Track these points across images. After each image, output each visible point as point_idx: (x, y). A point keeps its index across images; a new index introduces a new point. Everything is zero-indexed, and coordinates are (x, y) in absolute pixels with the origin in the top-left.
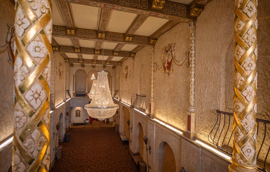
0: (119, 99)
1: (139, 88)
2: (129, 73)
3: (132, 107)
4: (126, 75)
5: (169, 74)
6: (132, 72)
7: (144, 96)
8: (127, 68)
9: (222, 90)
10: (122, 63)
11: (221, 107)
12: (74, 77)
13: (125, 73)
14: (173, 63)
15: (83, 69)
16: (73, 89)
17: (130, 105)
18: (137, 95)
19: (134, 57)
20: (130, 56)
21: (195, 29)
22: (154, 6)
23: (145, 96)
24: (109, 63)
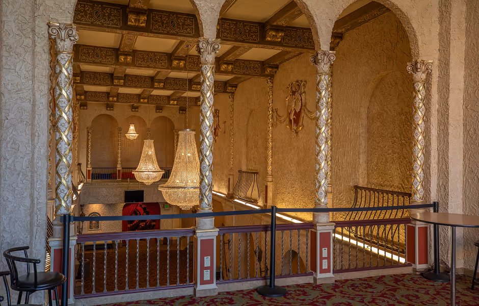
1: (244, 157)
3: (231, 196)
4: (215, 130)
7: (254, 173)
8: (216, 113)
11: (361, 181)
12: (88, 132)
15: (107, 112)
16: (87, 160)
17: (226, 193)
18: (240, 171)
19: (234, 93)
20: (225, 92)
22: (268, 39)
23: (257, 173)
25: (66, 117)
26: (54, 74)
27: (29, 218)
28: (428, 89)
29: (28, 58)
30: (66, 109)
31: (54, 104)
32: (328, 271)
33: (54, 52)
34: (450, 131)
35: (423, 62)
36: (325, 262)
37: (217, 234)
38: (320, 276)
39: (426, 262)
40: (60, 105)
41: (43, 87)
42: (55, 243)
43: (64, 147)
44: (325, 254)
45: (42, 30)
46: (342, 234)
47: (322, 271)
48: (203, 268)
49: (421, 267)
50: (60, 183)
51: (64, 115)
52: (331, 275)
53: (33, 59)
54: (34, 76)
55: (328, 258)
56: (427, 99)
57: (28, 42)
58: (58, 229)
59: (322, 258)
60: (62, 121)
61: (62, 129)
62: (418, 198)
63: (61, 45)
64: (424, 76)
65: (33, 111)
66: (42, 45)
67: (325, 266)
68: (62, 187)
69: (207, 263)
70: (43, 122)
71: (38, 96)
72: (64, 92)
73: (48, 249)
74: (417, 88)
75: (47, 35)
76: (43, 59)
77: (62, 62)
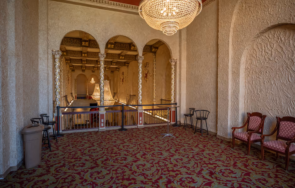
0: (117, 100)
1: (132, 89)
2: (125, 78)
3: (127, 105)
4: (123, 79)
5: (146, 81)
6: (127, 77)
8: (123, 74)
9: (164, 90)
10: (119, 69)
11: (163, 97)
12: (75, 81)
13: (122, 78)
14: (148, 75)
15: (83, 73)
16: (75, 92)
17: (126, 103)
18: (130, 95)
19: (128, 66)
20: (125, 65)
21: (155, 58)
22: (132, 49)
23: (135, 96)
24: (108, 69)
25: (58, 78)
26: (54, 65)
27: (47, 107)
28: (175, 68)
29: (46, 61)
30: (58, 75)
31: (54, 74)
32: (142, 124)
33: (54, 59)
34: (182, 80)
35: (173, 59)
36: (141, 121)
37: (105, 112)
38: (139, 125)
39: (175, 122)
40: (56, 74)
41: (51, 69)
42: (55, 115)
43: (57, 86)
44: (141, 119)
45: (50, 52)
46: (150, 112)
47: (140, 124)
48: (101, 123)
49: (172, 123)
50: (57, 97)
51: (57, 77)
52: (143, 125)
53: (48, 61)
54: (48, 66)
55: (142, 120)
56: (175, 70)
57: (46, 56)
58: (56, 111)
59: (140, 120)
60: (57, 79)
61: (57, 81)
62: (172, 102)
63: (56, 56)
64: (174, 64)
65: (48, 76)
66: (50, 56)
67: (141, 123)
68: (57, 98)
69: (103, 121)
70: (51, 79)
71: (49, 71)
72: (57, 70)
73: (53, 116)
74: (172, 67)
75: (52, 53)
76: (51, 61)
77: (56, 61)
